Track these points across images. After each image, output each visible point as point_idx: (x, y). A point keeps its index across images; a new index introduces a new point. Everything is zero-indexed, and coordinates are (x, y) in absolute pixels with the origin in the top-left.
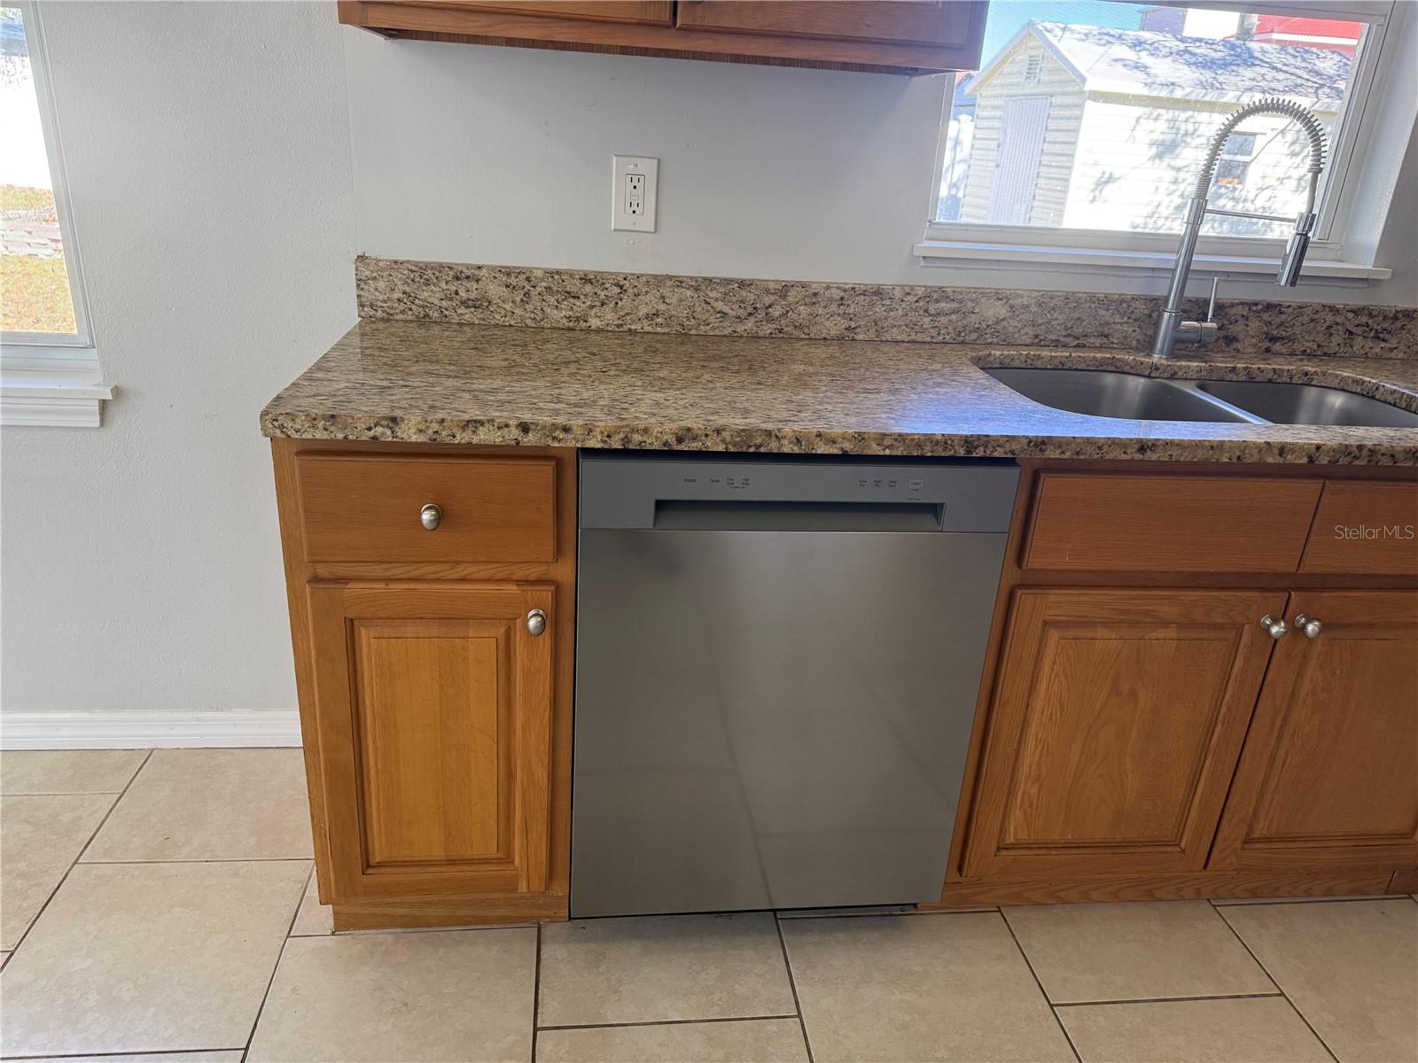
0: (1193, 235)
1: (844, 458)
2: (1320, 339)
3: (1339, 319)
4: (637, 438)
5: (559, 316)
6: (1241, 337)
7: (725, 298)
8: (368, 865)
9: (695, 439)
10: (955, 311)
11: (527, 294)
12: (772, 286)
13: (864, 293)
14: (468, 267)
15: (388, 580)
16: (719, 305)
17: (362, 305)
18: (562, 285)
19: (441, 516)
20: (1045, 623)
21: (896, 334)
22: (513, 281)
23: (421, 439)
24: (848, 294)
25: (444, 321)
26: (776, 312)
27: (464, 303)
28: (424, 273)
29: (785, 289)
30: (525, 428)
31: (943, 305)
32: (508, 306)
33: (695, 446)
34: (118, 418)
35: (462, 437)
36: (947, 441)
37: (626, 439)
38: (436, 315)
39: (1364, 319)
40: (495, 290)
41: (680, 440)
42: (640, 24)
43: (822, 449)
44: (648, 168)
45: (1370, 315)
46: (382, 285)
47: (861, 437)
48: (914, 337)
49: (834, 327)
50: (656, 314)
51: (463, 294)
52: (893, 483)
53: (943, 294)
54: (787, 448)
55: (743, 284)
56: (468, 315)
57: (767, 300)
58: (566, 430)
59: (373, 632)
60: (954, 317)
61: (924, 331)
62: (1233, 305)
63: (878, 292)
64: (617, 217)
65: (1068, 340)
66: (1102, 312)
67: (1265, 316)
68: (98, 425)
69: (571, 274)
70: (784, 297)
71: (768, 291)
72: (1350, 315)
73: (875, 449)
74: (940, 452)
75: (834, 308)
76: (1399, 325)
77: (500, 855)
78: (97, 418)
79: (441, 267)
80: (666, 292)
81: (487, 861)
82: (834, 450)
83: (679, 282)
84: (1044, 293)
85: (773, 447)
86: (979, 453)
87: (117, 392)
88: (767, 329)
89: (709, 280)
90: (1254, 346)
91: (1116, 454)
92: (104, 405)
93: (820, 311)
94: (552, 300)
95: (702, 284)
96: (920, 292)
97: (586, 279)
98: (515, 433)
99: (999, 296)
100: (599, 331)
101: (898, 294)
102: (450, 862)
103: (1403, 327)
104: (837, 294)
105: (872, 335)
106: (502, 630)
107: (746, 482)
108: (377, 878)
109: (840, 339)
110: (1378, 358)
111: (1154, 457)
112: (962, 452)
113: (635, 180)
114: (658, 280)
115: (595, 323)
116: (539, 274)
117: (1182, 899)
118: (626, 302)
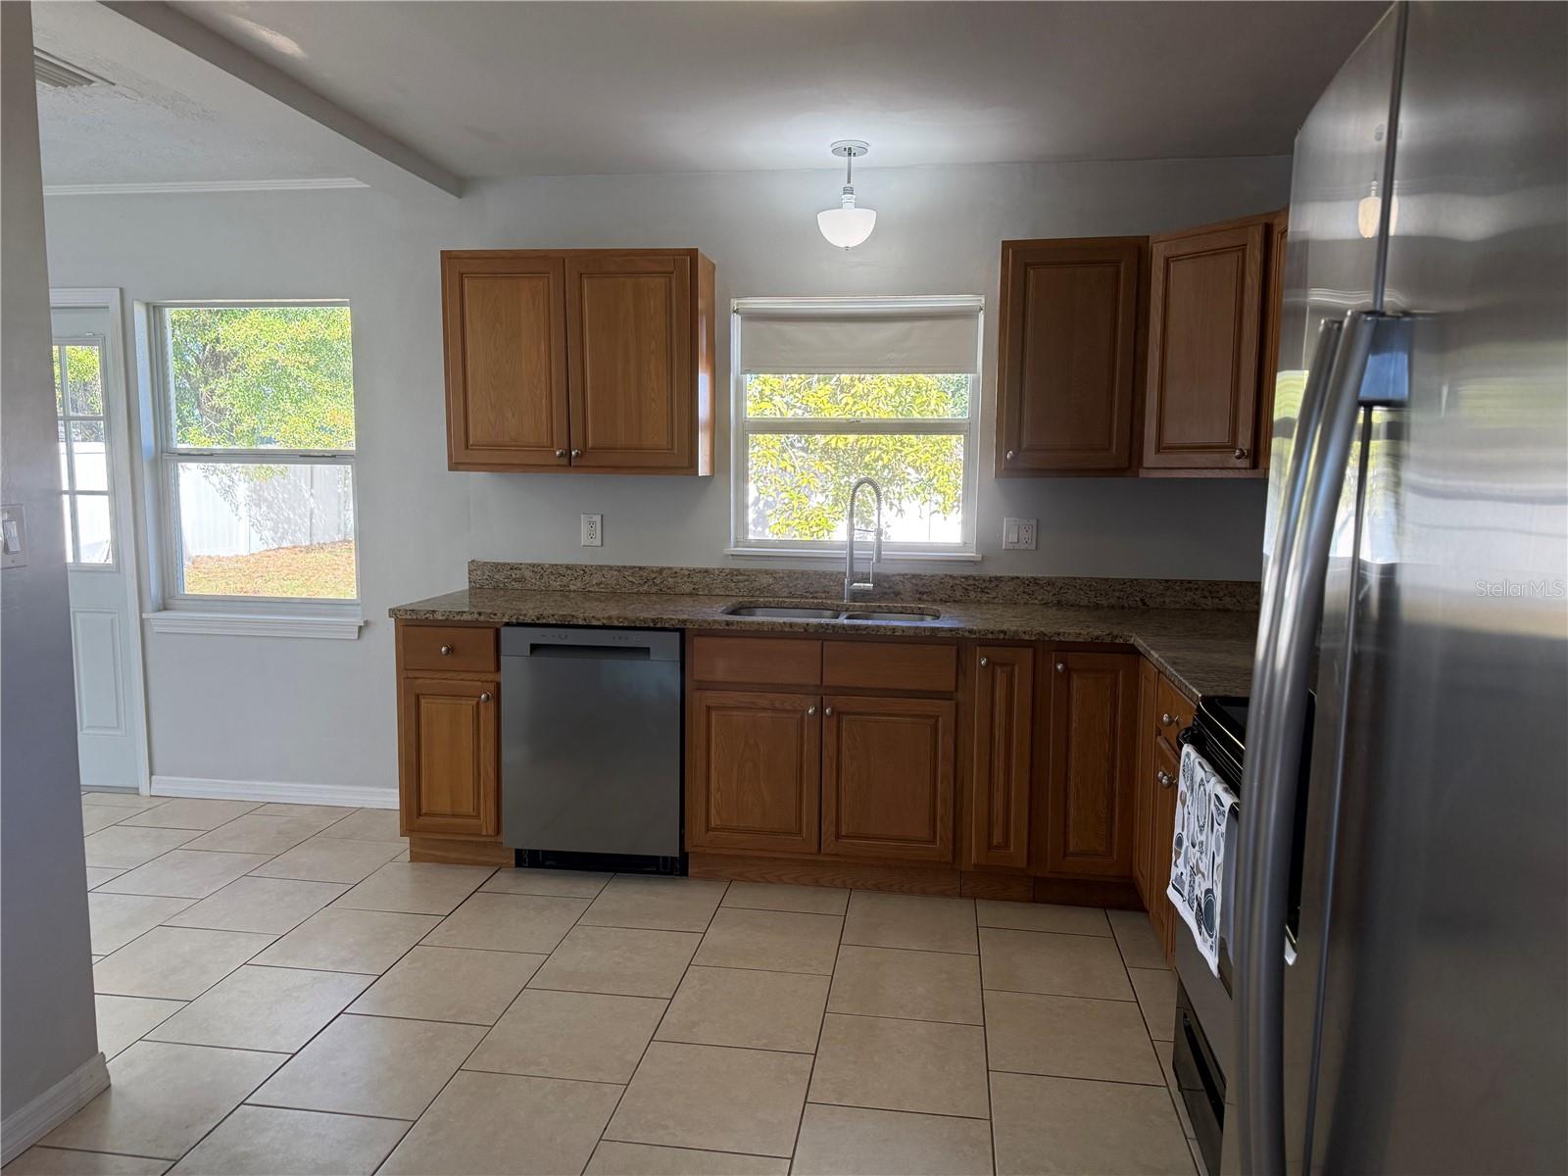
0: (852, 542)
1: (603, 627)
2: (949, 592)
3: (958, 582)
4: (522, 618)
5: (556, 585)
6: (902, 592)
7: (633, 574)
8: (419, 815)
9: (544, 618)
10: (747, 581)
11: (542, 575)
12: (655, 569)
13: (700, 572)
14: (517, 564)
15: (432, 679)
16: (630, 578)
17: (470, 582)
18: (556, 570)
19: (448, 650)
20: (709, 708)
21: (717, 591)
22: (535, 569)
23: (444, 618)
24: (691, 573)
25: (505, 589)
26: (658, 581)
27: (515, 580)
28: (497, 567)
29: (661, 571)
30: (480, 614)
31: (740, 577)
32: (533, 581)
33: (544, 621)
34: (366, 634)
35: (457, 618)
36: (645, 620)
37: (517, 619)
38: (502, 585)
39: (972, 582)
40: (528, 574)
41: (538, 619)
42: (558, 465)
43: (595, 623)
44: (597, 519)
45: (975, 579)
46: (479, 573)
47: (610, 618)
48: (727, 593)
49: (687, 588)
50: (601, 583)
51: (514, 576)
52: (627, 638)
53: (739, 572)
54: (581, 623)
55: (640, 568)
56: (516, 585)
57: (653, 576)
58: (495, 615)
59: (426, 700)
60: (746, 583)
61: (732, 590)
62: (893, 575)
63: (706, 571)
64: (584, 540)
65: (808, 595)
66: (822, 580)
67: (914, 581)
68: (356, 637)
69: (561, 565)
70: (661, 574)
71: (653, 571)
72: (963, 580)
73: (616, 623)
74: (643, 625)
75: (685, 579)
76: (993, 584)
77: (475, 814)
78: (357, 635)
79: (504, 564)
80: (604, 572)
81: (469, 816)
82: (600, 623)
83: (611, 568)
84: (790, 571)
85: (575, 622)
86: (659, 625)
87: (366, 623)
88: (654, 589)
89: (625, 567)
90: (911, 597)
91: (716, 626)
92: (360, 627)
93: (680, 581)
94: (553, 578)
95: (620, 569)
96: (727, 571)
97: (568, 567)
98: (476, 616)
99: (767, 572)
100: (574, 591)
101: (717, 572)
102: (454, 816)
103: (997, 586)
104: (687, 573)
105: (706, 592)
106: (475, 702)
107: (566, 637)
108: (425, 821)
109: (690, 594)
110: (986, 603)
111: (734, 628)
112: (652, 625)
113: (592, 524)
114: (601, 567)
115: (572, 588)
116: (547, 566)
117: (836, 887)
118: (586, 578)
